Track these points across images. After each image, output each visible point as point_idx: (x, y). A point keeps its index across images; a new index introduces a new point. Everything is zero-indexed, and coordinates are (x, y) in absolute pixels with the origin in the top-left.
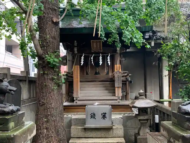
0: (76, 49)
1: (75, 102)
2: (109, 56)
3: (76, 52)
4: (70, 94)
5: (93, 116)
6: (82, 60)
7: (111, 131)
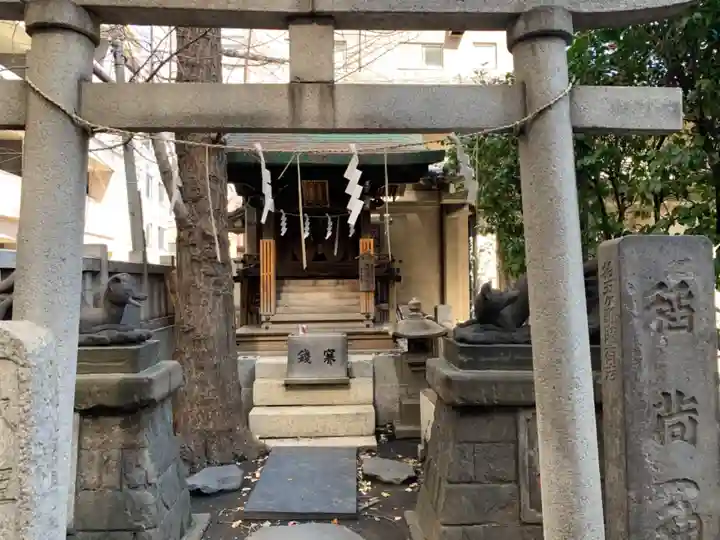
1: (264, 326)
4: (252, 307)
5: (305, 356)
6: (284, 224)
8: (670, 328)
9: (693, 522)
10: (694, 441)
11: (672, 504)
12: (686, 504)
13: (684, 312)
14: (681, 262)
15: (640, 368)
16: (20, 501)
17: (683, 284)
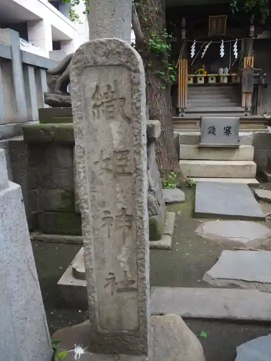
0: (184, 33)
1: (180, 115)
2: (236, 42)
3: (184, 37)
5: (212, 130)
6: (193, 50)
7: (237, 152)
16: (135, 174)
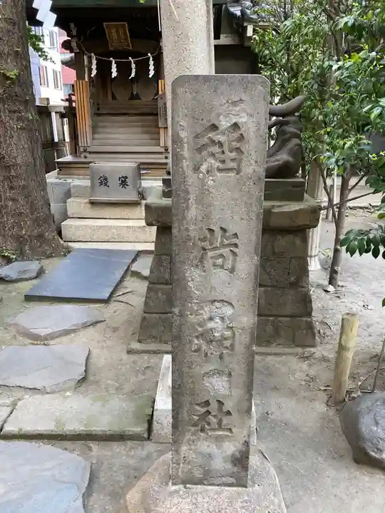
0: (73, 43)
1: (82, 156)
3: (76, 49)
5: (104, 181)
7: (139, 208)
8: (220, 170)
9: (228, 333)
10: (232, 270)
11: (211, 319)
12: (222, 319)
13: (233, 155)
14: (234, 104)
15: (188, 208)
17: (236, 126)
